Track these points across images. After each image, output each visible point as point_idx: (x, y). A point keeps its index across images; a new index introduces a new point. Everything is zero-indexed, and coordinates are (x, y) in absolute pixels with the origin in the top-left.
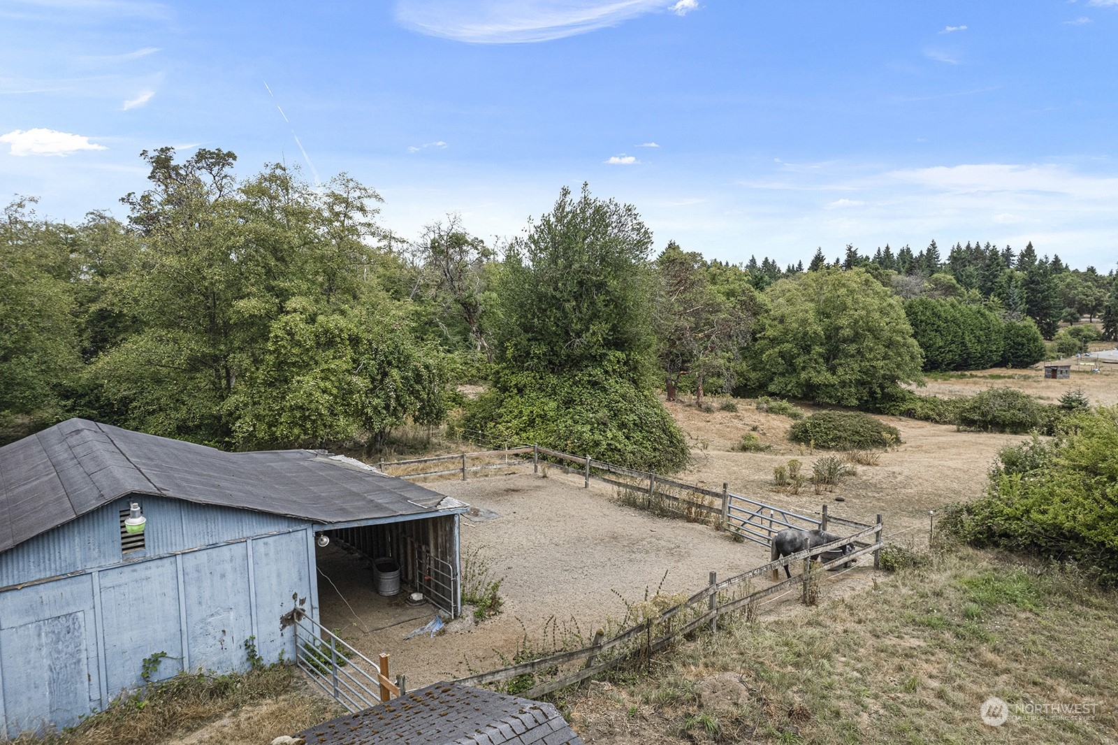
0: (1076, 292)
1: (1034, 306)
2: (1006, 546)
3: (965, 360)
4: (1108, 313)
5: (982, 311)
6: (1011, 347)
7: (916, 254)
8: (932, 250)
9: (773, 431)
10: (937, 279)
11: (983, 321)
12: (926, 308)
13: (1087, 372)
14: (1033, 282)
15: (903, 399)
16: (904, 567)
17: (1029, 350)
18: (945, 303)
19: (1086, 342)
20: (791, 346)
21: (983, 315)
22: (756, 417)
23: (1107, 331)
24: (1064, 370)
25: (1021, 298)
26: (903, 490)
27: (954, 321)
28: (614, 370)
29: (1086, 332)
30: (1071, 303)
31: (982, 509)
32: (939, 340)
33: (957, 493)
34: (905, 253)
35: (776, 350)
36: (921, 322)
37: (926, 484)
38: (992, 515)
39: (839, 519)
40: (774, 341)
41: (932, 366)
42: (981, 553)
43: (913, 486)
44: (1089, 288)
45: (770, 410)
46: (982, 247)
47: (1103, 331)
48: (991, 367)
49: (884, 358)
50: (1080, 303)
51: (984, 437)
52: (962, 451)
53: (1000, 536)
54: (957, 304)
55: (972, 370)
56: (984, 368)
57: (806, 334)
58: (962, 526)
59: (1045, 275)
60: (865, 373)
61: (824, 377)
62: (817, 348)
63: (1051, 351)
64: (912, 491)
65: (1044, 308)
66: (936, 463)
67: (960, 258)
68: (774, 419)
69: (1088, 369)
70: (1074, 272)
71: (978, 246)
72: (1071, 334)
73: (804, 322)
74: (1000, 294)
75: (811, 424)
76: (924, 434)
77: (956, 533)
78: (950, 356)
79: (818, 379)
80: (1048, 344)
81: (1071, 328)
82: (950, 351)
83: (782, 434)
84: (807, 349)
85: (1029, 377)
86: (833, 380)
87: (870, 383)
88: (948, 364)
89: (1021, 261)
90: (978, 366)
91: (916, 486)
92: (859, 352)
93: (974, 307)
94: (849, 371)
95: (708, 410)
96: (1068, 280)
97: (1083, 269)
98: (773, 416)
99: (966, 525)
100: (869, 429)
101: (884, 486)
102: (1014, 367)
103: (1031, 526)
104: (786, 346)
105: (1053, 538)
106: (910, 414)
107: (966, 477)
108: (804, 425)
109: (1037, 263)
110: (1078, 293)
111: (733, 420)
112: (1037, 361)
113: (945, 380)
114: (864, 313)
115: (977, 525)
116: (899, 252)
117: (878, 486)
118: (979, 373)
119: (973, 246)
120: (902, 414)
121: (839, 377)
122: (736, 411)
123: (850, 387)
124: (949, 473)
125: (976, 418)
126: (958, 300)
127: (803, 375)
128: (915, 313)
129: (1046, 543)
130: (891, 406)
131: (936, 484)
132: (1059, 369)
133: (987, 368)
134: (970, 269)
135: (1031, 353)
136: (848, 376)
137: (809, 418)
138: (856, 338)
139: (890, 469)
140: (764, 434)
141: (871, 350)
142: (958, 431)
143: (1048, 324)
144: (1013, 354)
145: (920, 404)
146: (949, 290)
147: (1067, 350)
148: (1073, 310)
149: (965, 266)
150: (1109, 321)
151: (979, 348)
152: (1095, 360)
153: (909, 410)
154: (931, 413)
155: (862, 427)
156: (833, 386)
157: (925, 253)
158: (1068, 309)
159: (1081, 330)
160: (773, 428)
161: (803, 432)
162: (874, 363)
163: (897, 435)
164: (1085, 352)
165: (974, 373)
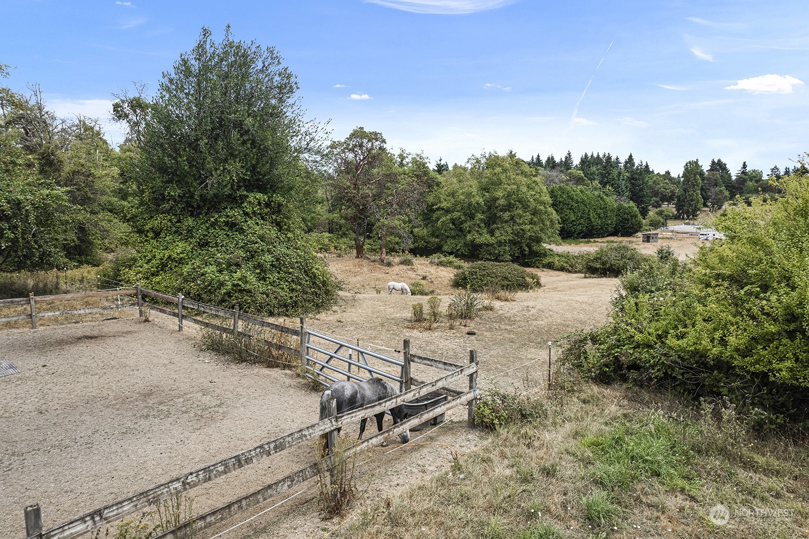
0: (659, 186)
1: (634, 195)
2: (635, 380)
3: (590, 231)
4: (679, 200)
5: (602, 196)
6: (621, 222)
7: (557, 160)
8: (569, 157)
9: (440, 279)
10: (570, 173)
11: (602, 203)
12: (563, 193)
13: (668, 238)
14: (633, 179)
15: (545, 255)
16: (507, 423)
17: (632, 224)
18: (576, 190)
19: (666, 219)
20: (459, 214)
21: (602, 198)
22: (428, 269)
23: (678, 212)
24: (654, 236)
25: (627, 187)
26: (534, 323)
27: (583, 202)
28: (254, 213)
29: (666, 213)
30: (656, 194)
31: (608, 337)
32: (572, 216)
33: (582, 322)
34: (551, 160)
35: (448, 217)
36: (560, 202)
37: (555, 316)
38: (619, 344)
39: (425, 359)
40: (448, 211)
41: (567, 235)
42: (607, 392)
43: (544, 318)
44: (667, 184)
45: (441, 264)
46: (601, 156)
47: (676, 213)
48: (608, 236)
49: (531, 223)
50: (662, 194)
51: (604, 280)
52: (587, 289)
53: (629, 368)
54: (585, 191)
55: (595, 238)
56: (603, 237)
57: (470, 204)
58: (586, 358)
59: (640, 174)
60: (517, 235)
61: (485, 238)
62: (479, 215)
63: (645, 226)
64: (543, 323)
65: (640, 197)
66: (566, 298)
67: (586, 162)
68: (442, 270)
69: (669, 237)
70: (657, 174)
71: (598, 156)
72: (657, 213)
73: (469, 195)
74: (613, 185)
75: (469, 272)
76: (560, 280)
77: (579, 366)
78: (580, 227)
79: (480, 240)
80: (644, 221)
81: (657, 210)
82: (580, 224)
83: (446, 282)
84: (472, 217)
85: (632, 242)
86: (492, 240)
87: (519, 242)
88: (579, 234)
89: (625, 166)
90: (599, 235)
91: (546, 318)
92: (512, 218)
93: (596, 193)
94: (504, 233)
95: (389, 264)
96: (654, 179)
97: (663, 173)
98: (442, 268)
99: (591, 357)
100: (515, 275)
101: (518, 319)
102: (623, 236)
103: (665, 355)
104: (456, 214)
105: (692, 369)
106: (550, 266)
107: (591, 309)
108: (463, 273)
109: (635, 167)
110: (660, 187)
111: (408, 272)
112: (637, 232)
113: (577, 244)
114: (515, 187)
115: (603, 356)
116: (546, 159)
117: (512, 319)
118: (599, 240)
119: (595, 155)
120: (544, 267)
121: (496, 238)
122: (412, 265)
123: (505, 246)
124: (576, 306)
125: (598, 266)
126: (585, 188)
127: (469, 237)
128: (556, 196)
129: (683, 374)
130: (536, 261)
131: (565, 316)
132: (651, 236)
133: (604, 237)
134: (594, 169)
135: (633, 226)
136: (503, 237)
137: (468, 268)
138: (509, 207)
139: (525, 304)
140: (432, 282)
141: (521, 217)
142: (585, 277)
143: (642, 208)
144: (621, 226)
145: (557, 258)
146: (579, 181)
147: (655, 225)
148: (658, 199)
149: (590, 167)
150: (679, 206)
151: (599, 222)
152: (672, 231)
153: (549, 263)
154: (565, 265)
155: (510, 273)
156: (492, 245)
157: (564, 160)
158: (655, 199)
159: (664, 211)
160: (441, 278)
161: (462, 279)
162: (523, 227)
163: (538, 279)
164: (666, 226)
165: (596, 240)
